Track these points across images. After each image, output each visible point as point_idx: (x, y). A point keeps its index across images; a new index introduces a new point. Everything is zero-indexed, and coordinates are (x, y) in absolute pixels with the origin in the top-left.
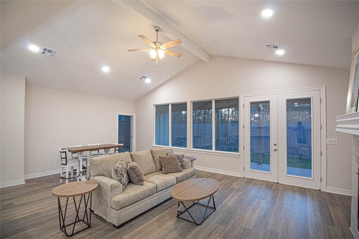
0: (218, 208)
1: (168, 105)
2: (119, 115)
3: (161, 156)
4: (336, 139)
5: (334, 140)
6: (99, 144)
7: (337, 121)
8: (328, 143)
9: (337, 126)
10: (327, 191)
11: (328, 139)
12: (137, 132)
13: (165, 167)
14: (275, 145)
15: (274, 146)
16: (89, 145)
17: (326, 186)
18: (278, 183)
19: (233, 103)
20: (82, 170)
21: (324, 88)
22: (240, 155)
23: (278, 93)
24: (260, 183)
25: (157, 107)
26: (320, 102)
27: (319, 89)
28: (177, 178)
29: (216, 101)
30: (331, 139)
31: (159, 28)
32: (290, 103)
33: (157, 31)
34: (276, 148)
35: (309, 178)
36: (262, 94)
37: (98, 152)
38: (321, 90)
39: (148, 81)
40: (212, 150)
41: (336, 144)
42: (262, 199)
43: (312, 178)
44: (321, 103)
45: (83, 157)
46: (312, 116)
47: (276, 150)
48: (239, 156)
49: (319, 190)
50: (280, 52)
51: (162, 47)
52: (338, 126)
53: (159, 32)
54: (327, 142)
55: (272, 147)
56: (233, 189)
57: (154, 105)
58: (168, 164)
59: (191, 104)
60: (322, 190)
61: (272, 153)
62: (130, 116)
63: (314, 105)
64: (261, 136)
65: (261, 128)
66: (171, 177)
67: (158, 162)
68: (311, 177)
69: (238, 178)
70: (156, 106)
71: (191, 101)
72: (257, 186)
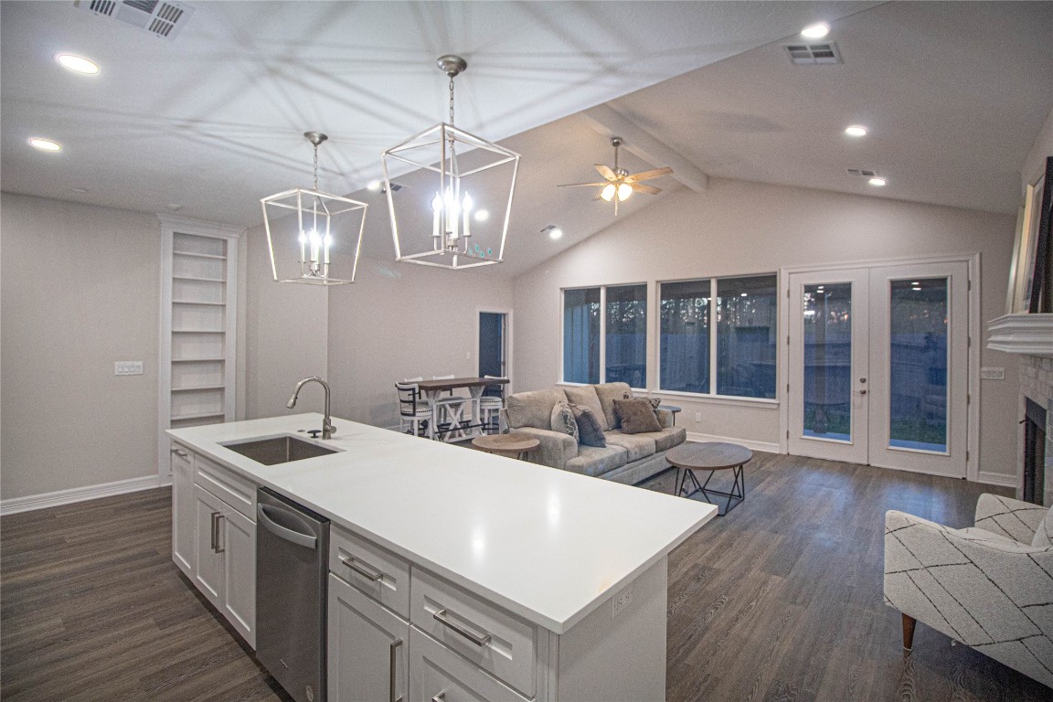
0: (748, 497)
1: (599, 289)
2: (481, 314)
3: (617, 399)
4: (1002, 369)
5: (996, 369)
6: (452, 377)
7: (990, 329)
8: (984, 376)
9: (990, 339)
10: (980, 481)
11: (984, 369)
12: (515, 352)
13: (627, 421)
14: (863, 381)
15: (860, 383)
16: (434, 378)
17: (979, 470)
18: (868, 465)
19: (764, 286)
20: (436, 430)
21: (977, 256)
22: (779, 404)
23: (874, 265)
24: (826, 464)
25: (570, 294)
26: (967, 287)
27: (968, 258)
28: (656, 442)
29: (720, 282)
30: (990, 369)
31: (621, 139)
32: (900, 289)
33: (616, 144)
34: (865, 387)
35: (940, 453)
36: (831, 268)
37: (451, 395)
38: (970, 262)
39: (556, 234)
40: (709, 393)
41: (1003, 378)
42: (836, 489)
43: (947, 454)
44: (969, 289)
45: (440, 401)
46: (948, 321)
47: (864, 393)
48: (775, 407)
49: (964, 479)
50: (877, 182)
51: (628, 180)
52: (992, 338)
53: (619, 148)
54: (983, 374)
55: (856, 386)
56: (769, 473)
57: (561, 289)
58: (635, 414)
59: (656, 289)
60: (968, 479)
61: (855, 399)
62: (501, 315)
63: (955, 293)
64: (823, 368)
65: (823, 345)
66: (648, 440)
67: (610, 410)
68: (945, 451)
69: (774, 456)
70: (565, 291)
71: (657, 282)
72: (821, 470)
